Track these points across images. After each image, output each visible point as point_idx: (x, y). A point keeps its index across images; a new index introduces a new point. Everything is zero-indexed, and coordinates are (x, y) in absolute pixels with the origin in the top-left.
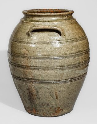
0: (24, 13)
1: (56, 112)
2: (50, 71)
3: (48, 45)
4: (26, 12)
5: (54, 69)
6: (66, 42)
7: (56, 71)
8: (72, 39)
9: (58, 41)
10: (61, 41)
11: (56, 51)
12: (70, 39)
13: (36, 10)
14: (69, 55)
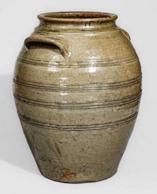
0: (39, 18)
1: (64, 175)
2: (42, 108)
3: (41, 67)
4: (43, 16)
5: (47, 106)
6: (70, 65)
7: (50, 110)
8: (82, 62)
9: (57, 62)
10: (61, 63)
11: (51, 78)
12: (78, 62)
13: (76, 13)
14: (71, 87)
